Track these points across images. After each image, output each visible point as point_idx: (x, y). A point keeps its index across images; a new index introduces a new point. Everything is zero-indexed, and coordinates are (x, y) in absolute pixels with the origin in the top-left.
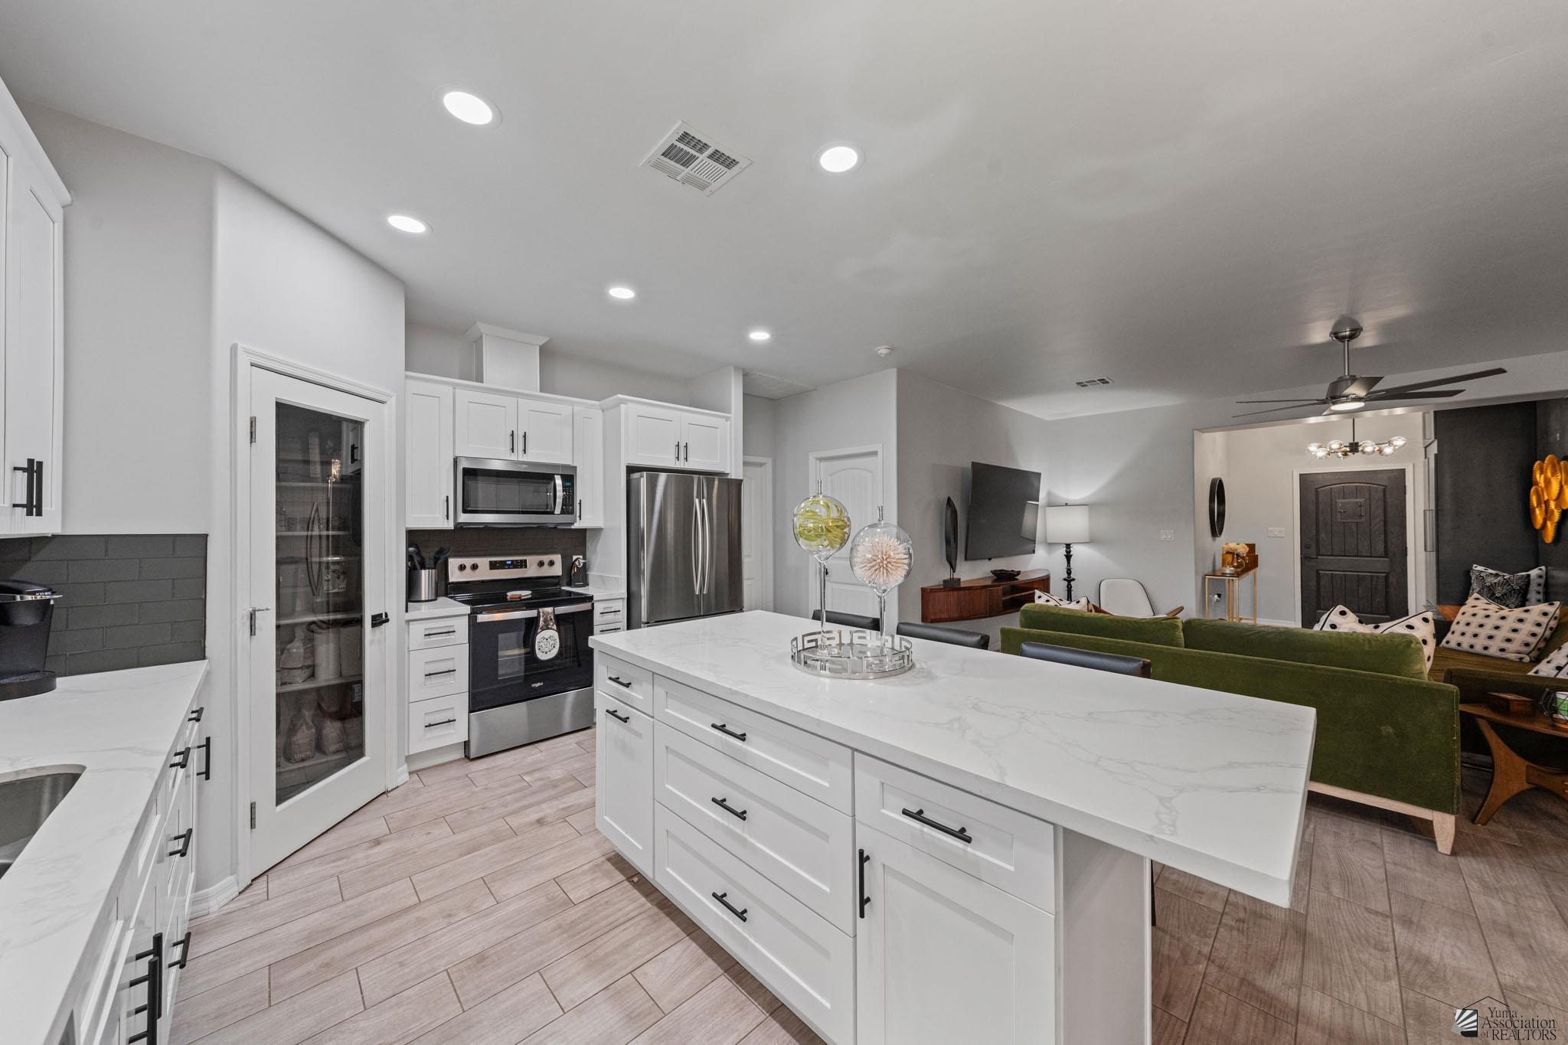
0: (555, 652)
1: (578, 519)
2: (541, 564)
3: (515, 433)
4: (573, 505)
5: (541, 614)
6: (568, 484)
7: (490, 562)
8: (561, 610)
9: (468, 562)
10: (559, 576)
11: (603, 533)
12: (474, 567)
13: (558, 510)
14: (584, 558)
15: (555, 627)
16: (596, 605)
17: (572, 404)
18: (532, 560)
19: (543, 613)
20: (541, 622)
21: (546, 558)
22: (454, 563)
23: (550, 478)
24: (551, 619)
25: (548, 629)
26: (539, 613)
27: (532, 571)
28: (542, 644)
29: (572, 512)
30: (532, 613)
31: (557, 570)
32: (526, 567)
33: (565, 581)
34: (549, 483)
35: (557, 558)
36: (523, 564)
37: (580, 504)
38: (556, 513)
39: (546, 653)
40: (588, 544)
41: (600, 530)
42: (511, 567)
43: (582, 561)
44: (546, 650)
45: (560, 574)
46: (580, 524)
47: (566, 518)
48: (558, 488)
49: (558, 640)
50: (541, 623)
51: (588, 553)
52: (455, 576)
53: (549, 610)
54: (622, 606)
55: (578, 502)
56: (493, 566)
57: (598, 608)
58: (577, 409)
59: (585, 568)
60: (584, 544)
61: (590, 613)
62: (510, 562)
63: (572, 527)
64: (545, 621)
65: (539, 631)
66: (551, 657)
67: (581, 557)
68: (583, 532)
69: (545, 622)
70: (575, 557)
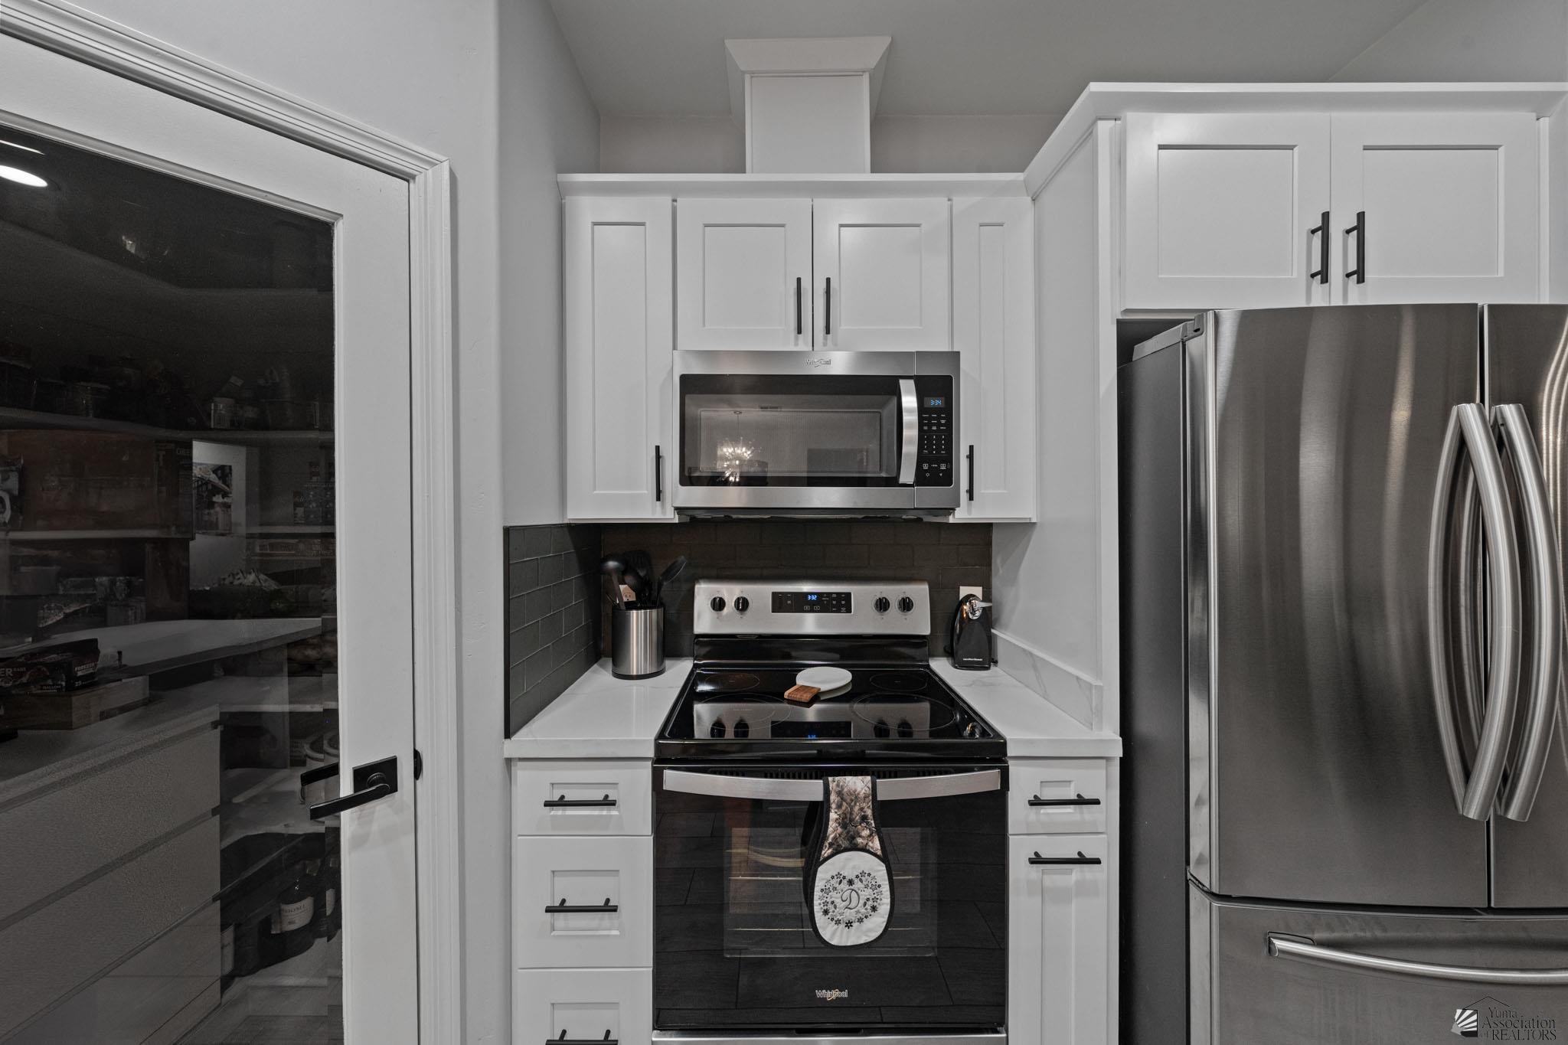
0: (873, 927)
1: (964, 496)
2: (882, 605)
3: (806, 285)
4: (948, 459)
5: (833, 797)
6: (937, 402)
7: (774, 594)
8: (897, 789)
9: (730, 592)
10: (924, 637)
11: (1036, 536)
12: (742, 605)
13: (907, 475)
14: (987, 597)
15: (876, 844)
16: (1015, 770)
17: (949, 191)
18: (863, 594)
19: (840, 794)
20: (832, 826)
21: (893, 592)
22: (704, 592)
23: (888, 387)
24: (864, 818)
25: (855, 848)
26: (827, 792)
27: (862, 621)
28: (835, 896)
29: (946, 478)
30: (809, 790)
31: (920, 623)
32: (849, 610)
33: (941, 645)
34: (882, 405)
35: (920, 592)
36: (841, 604)
37: (971, 457)
38: (902, 480)
39: (849, 924)
40: (997, 560)
41: (1025, 528)
42: (817, 608)
43: (979, 605)
44: (849, 915)
45: (926, 631)
46: (969, 511)
47: (930, 496)
48: (906, 418)
49: (886, 888)
50: (833, 829)
51: (996, 582)
52: (704, 622)
53: (859, 784)
54: (1105, 784)
55: (964, 452)
56: (781, 603)
57: (1023, 782)
58: (961, 202)
59: (988, 619)
60: (986, 560)
61: (995, 803)
62: (814, 598)
63: (951, 520)
64: (845, 822)
65: (826, 852)
66: (863, 940)
67: (978, 591)
68: (983, 531)
69: (844, 826)
70: (964, 591)
